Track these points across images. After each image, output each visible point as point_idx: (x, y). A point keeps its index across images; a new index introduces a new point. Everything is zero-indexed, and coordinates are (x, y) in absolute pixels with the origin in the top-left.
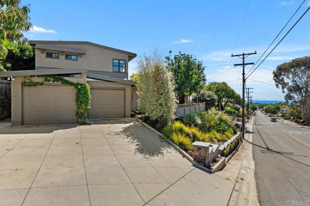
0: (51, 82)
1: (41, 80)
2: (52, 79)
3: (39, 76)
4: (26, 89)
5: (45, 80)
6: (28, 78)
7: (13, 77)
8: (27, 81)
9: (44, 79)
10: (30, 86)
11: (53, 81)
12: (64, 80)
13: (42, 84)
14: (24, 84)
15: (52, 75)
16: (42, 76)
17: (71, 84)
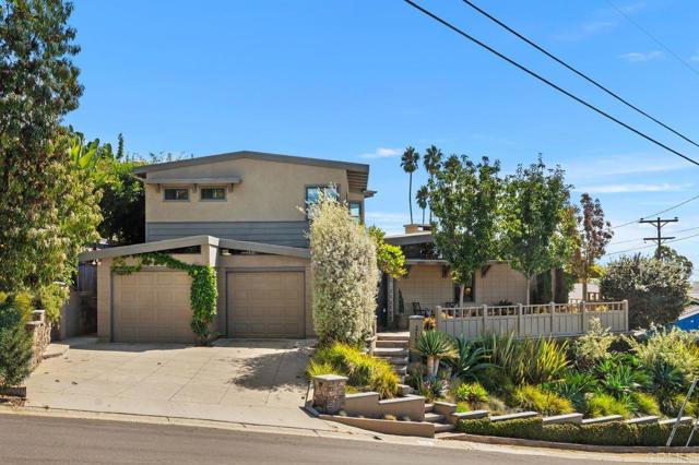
0: (152, 265)
1: (136, 262)
2: (153, 260)
3: (134, 256)
4: (118, 278)
5: (144, 262)
6: (120, 259)
7: (100, 260)
8: (118, 265)
9: (140, 260)
10: (122, 274)
11: (156, 264)
12: (172, 260)
13: (139, 269)
14: (114, 270)
15: (154, 252)
16: (139, 254)
17: (183, 266)
